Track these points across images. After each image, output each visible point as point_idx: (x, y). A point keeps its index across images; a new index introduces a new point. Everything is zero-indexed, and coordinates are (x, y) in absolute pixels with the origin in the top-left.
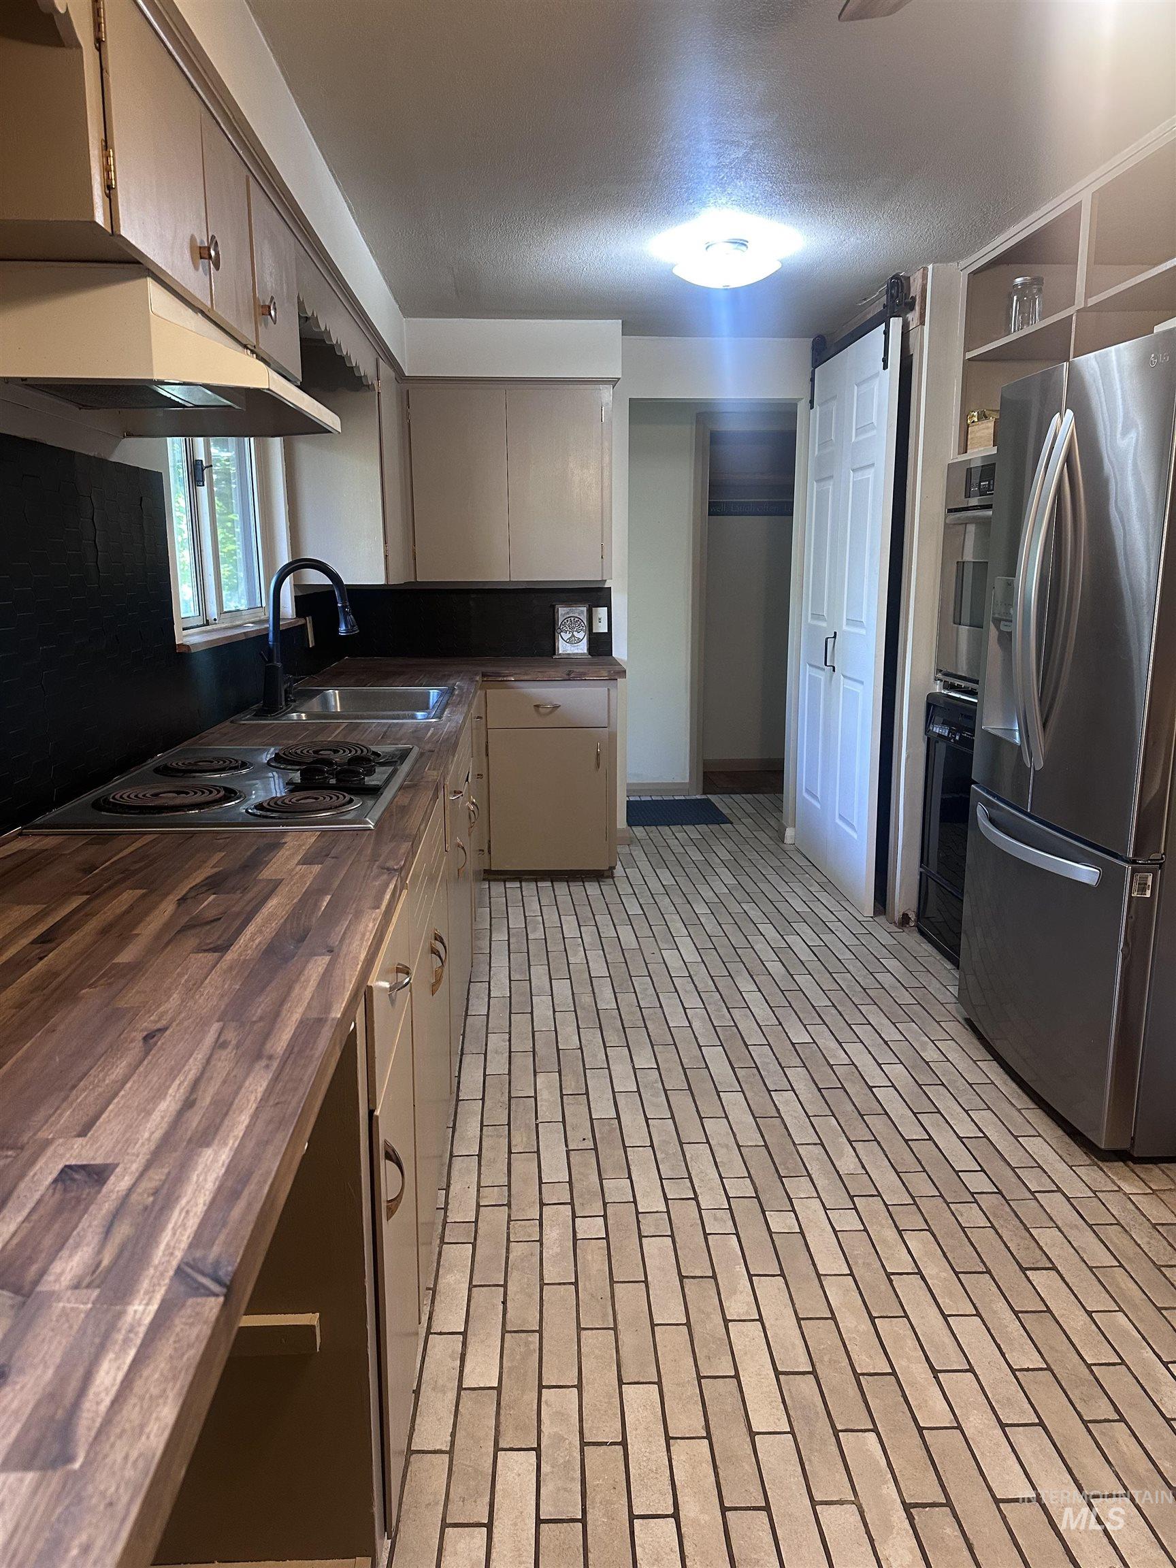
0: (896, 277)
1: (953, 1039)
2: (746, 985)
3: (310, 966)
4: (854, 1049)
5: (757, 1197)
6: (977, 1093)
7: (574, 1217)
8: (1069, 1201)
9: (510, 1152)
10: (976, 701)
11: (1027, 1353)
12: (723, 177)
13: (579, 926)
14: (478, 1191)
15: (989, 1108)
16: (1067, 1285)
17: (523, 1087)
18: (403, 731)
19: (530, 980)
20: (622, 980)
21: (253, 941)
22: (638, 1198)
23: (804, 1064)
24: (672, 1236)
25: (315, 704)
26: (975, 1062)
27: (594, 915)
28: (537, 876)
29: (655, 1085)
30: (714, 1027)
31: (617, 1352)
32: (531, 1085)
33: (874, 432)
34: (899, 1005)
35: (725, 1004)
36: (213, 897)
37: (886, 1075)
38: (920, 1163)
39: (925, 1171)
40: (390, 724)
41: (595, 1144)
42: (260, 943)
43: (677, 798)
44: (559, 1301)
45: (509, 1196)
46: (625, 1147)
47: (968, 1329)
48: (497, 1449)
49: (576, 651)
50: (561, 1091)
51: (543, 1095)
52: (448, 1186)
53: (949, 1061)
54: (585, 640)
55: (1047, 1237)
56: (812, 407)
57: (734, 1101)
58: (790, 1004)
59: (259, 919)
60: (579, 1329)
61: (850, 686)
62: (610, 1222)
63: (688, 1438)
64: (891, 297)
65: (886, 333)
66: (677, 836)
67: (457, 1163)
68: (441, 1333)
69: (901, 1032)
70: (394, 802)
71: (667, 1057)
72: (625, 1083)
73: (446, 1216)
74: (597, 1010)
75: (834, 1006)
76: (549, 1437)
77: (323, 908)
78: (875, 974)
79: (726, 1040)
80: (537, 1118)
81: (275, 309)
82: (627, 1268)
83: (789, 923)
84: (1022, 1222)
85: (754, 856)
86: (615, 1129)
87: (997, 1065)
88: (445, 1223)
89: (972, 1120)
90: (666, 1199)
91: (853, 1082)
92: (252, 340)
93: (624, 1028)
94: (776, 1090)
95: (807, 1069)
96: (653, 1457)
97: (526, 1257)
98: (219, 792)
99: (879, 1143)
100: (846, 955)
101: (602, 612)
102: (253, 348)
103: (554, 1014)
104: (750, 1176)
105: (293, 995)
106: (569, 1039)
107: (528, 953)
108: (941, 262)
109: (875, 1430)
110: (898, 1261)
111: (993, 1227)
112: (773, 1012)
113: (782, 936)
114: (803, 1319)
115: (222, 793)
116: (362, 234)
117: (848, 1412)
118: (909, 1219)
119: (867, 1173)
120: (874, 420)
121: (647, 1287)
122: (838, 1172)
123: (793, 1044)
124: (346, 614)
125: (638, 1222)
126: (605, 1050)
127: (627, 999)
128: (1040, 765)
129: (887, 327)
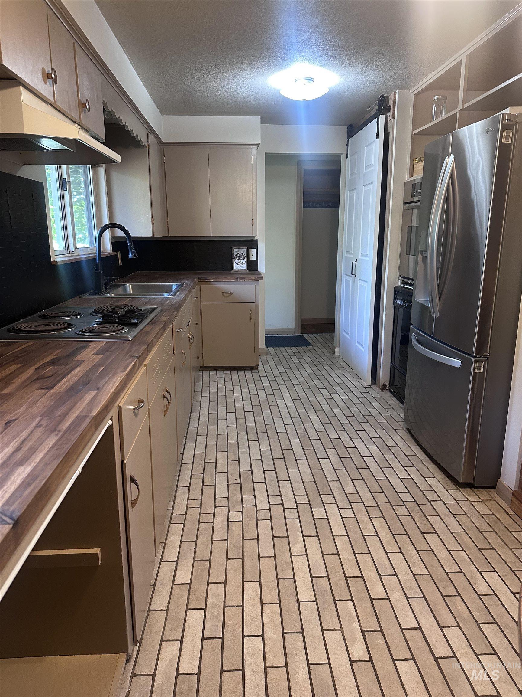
0: (382, 96)
1: (401, 437)
2: (312, 414)
3: (87, 395)
4: (357, 441)
5: (309, 503)
6: (409, 460)
7: (229, 512)
8: (445, 505)
9: (203, 485)
10: (413, 288)
11: (421, 568)
12: (299, 47)
13: (241, 390)
14: (188, 501)
15: (414, 466)
16: (441, 539)
17: (211, 458)
18: (156, 301)
19: (218, 413)
20: (258, 412)
21: (65, 385)
22: (257, 504)
23: (334, 447)
24: (271, 520)
25: (120, 290)
26: (409, 446)
27: (248, 385)
28: (224, 369)
29: (269, 457)
30: (297, 432)
31: (243, 568)
32: (214, 457)
33: (373, 168)
34: (378, 422)
35: (303, 423)
36: (51, 367)
37: (370, 452)
38: (382, 489)
39: (383, 492)
40: (151, 298)
41: (241, 481)
42: (67, 386)
43: (289, 335)
44: (219, 549)
45: (201, 503)
46: (253, 483)
47: (396, 558)
48: (187, 609)
49: (242, 269)
50: (227, 459)
51: (220, 461)
52: (175, 500)
53: (398, 446)
54: (246, 264)
55: (434, 520)
56: (347, 157)
57: (303, 463)
58: (331, 422)
59: (69, 376)
60: (227, 559)
61: (362, 283)
62: (244, 514)
63: (270, 604)
64: (380, 106)
65: (378, 122)
66: (287, 352)
67: (179, 490)
68: (166, 561)
69: (378, 434)
70: (144, 330)
71: (275, 445)
72: (256, 455)
73: (172, 512)
74: (246, 425)
75: (350, 423)
76: (210, 604)
77: (99, 372)
78: (369, 410)
79: (301, 438)
80: (216, 471)
81: (89, 105)
82: (250, 533)
83: (334, 388)
84: (424, 513)
85: (321, 360)
86: (250, 475)
87: (419, 448)
88: (172, 515)
89: (406, 471)
90: (269, 504)
91: (355, 455)
92: (78, 119)
93: (257, 433)
94: (321, 459)
95: (336, 449)
96: (255, 612)
97: (206, 529)
98: (64, 325)
99: (364, 480)
100: (357, 402)
101: (253, 251)
102: (79, 123)
103: (227, 427)
104: (307, 494)
105: (76, 407)
106: (233, 437)
107: (218, 401)
108: (402, 89)
109: (352, 600)
110: (368, 530)
111: (411, 516)
112: (323, 426)
113: (330, 394)
114: (325, 554)
115: (66, 325)
116: (138, 75)
117: (341, 592)
118: (375, 513)
119: (358, 493)
120: (373, 163)
121: (258, 541)
122: (345, 493)
123: (330, 439)
124: (131, 249)
125: (257, 514)
126: (248, 442)
127: (260, 421)
128: (438, 315)
129: (378, 119)
